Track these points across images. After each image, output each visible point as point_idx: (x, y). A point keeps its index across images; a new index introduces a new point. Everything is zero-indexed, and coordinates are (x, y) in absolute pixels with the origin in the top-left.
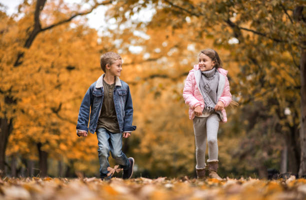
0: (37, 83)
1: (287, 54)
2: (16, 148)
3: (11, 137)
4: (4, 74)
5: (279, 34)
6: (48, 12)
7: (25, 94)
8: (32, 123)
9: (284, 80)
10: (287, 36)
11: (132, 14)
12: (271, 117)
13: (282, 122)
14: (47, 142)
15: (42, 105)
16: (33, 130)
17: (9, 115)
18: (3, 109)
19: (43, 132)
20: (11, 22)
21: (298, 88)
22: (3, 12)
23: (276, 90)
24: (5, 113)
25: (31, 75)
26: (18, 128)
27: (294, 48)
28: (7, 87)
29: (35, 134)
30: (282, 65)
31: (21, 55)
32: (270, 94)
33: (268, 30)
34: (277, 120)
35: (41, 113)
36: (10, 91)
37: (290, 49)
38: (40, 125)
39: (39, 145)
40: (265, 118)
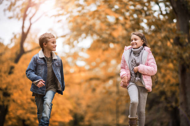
0: (22, 84)
1: (171, 65)
2: (10, 123)
3: (7, 116)
4: (2, 79)
5: (165, 54)
6: (28, 42)
7: (15, 91)
8: (19, 108)
9: (169, 81)
10: (171, 54)
11: (78, 42)
12: (162, 102)
13: (169, 105)
14: (29, 119)
15: (25, 97)
16: (20, 112)
17: (6, 103)
18: (2, 100)
19: (26, 113)
20: (6, 48)
21: (178, 85)
22: (2, 43)
23: (164, 86)
24: (3, 102)
25: (19, 80)
26: (11, 111)
27: (175, 62)
28: (4, 86)
29: (21, 114)
30: (168, 71)
31: (12, 68)
32: (161, 89)
33: (158, 51)
34: (165, 104)
35: (25, 102)
36: (6, 89)
37: (172, 62)
38: (24, 109)
39: (24, 121)
40: (158, 103)
